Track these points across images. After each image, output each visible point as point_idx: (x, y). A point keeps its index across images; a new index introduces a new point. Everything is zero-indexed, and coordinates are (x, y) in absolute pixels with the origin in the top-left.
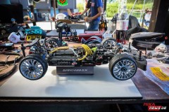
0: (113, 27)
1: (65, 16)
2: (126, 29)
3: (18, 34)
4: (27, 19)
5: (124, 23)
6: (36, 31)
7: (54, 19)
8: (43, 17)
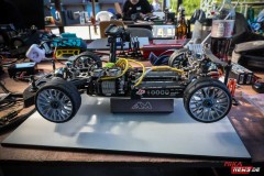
0: (202, 31)
1: (111, 15)
2: (229, 36)
3: (42, 47)
4: (50, 22)
5: (226, 25)
6: (71, 42)
7: (93, 21)
8: (75, 17)
